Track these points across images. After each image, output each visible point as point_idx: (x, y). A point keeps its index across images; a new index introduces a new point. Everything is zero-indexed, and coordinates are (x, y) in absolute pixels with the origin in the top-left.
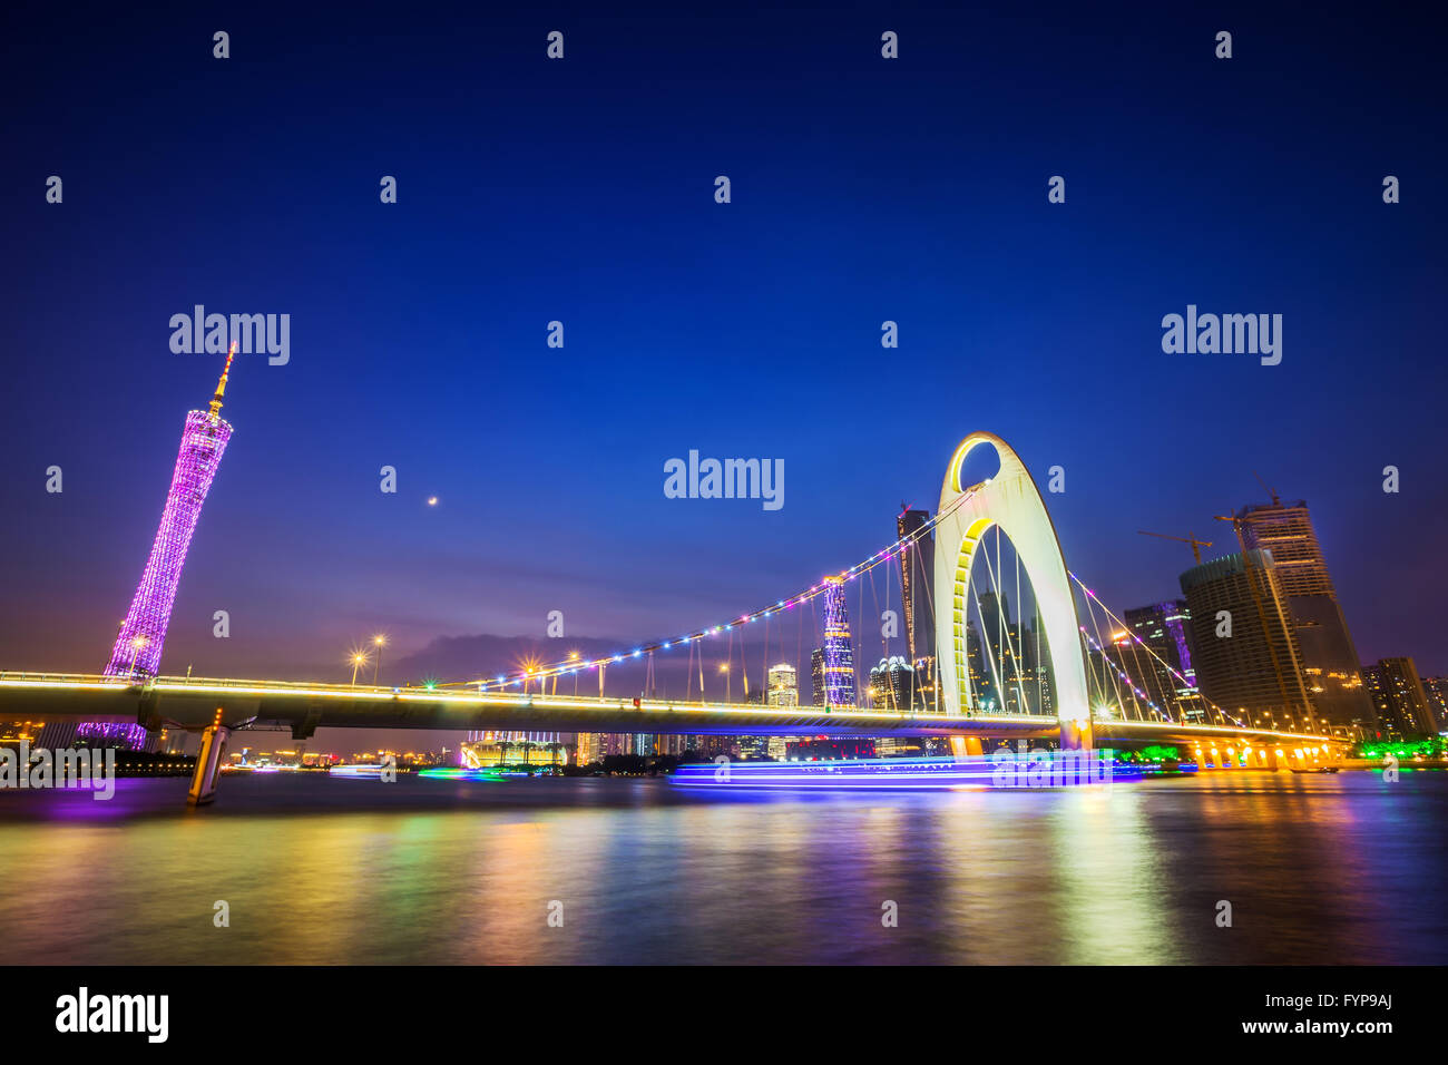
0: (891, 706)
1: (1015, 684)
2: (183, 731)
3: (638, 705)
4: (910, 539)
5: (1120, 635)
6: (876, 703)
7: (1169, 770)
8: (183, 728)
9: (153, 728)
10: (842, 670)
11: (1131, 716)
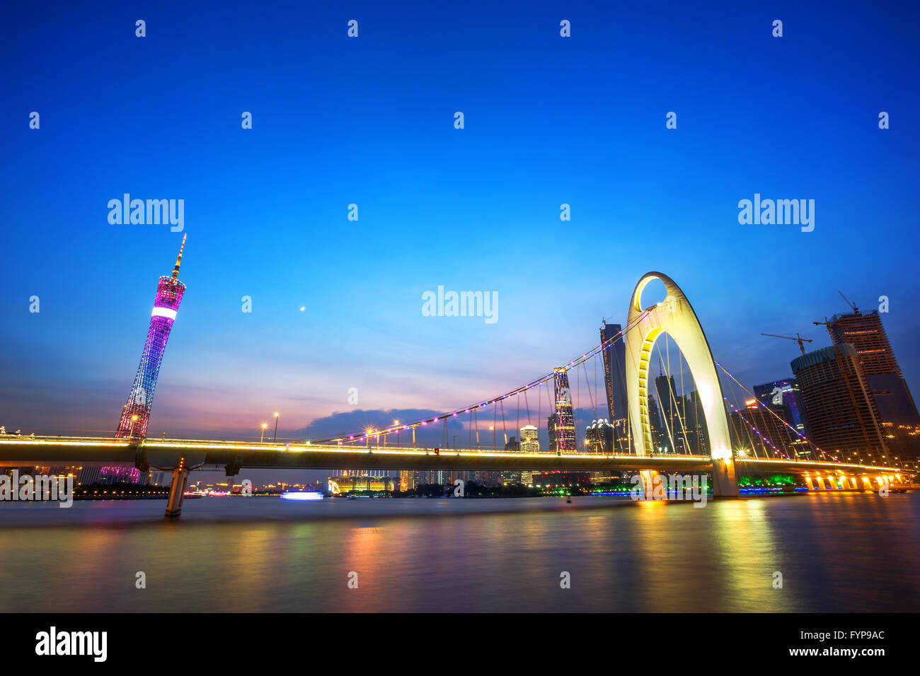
0: (600, 451)
1: (682, 435)
2: (162, 472)
3: (438, 453)
4: (609, 343)
5: (751, 402)
6: (590, 449)
7: (788, 491)
8: (162, 470)
9: (145, 469)
10: (567, 428)
11: (761, 455)
